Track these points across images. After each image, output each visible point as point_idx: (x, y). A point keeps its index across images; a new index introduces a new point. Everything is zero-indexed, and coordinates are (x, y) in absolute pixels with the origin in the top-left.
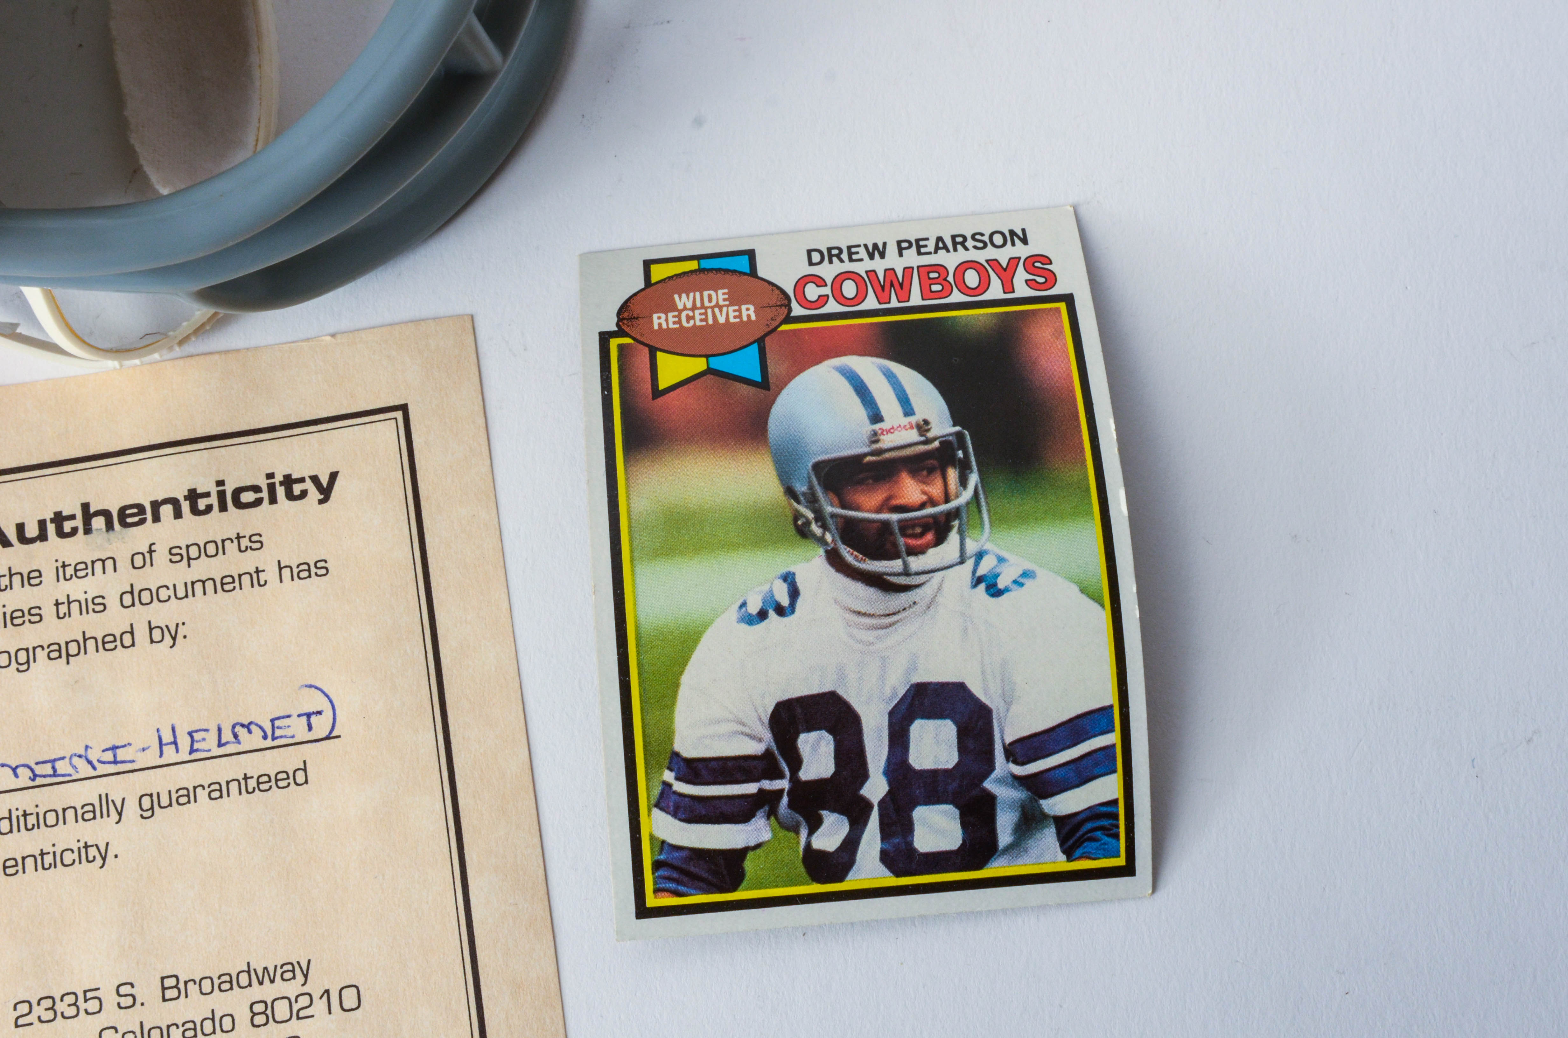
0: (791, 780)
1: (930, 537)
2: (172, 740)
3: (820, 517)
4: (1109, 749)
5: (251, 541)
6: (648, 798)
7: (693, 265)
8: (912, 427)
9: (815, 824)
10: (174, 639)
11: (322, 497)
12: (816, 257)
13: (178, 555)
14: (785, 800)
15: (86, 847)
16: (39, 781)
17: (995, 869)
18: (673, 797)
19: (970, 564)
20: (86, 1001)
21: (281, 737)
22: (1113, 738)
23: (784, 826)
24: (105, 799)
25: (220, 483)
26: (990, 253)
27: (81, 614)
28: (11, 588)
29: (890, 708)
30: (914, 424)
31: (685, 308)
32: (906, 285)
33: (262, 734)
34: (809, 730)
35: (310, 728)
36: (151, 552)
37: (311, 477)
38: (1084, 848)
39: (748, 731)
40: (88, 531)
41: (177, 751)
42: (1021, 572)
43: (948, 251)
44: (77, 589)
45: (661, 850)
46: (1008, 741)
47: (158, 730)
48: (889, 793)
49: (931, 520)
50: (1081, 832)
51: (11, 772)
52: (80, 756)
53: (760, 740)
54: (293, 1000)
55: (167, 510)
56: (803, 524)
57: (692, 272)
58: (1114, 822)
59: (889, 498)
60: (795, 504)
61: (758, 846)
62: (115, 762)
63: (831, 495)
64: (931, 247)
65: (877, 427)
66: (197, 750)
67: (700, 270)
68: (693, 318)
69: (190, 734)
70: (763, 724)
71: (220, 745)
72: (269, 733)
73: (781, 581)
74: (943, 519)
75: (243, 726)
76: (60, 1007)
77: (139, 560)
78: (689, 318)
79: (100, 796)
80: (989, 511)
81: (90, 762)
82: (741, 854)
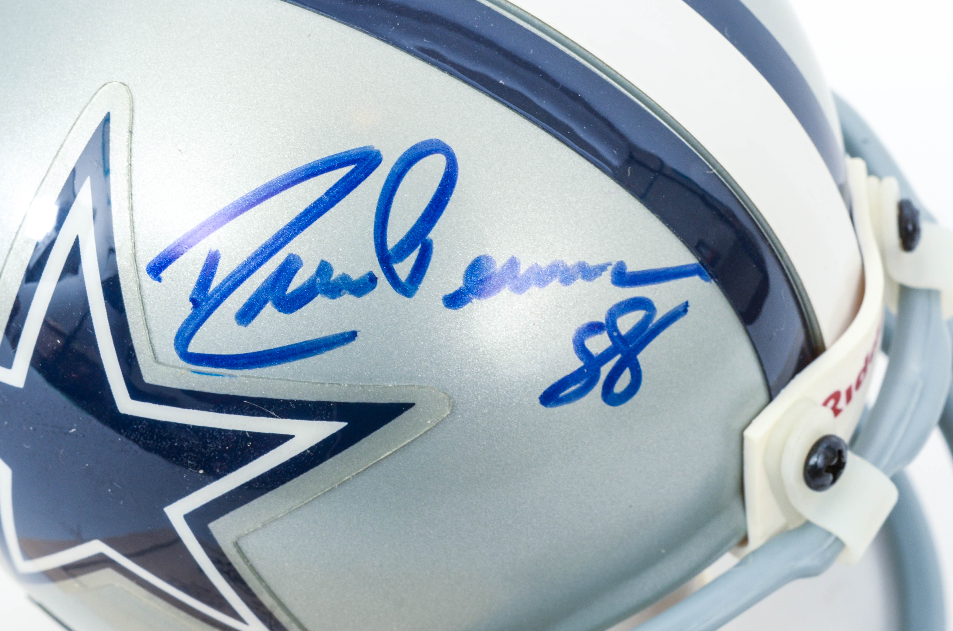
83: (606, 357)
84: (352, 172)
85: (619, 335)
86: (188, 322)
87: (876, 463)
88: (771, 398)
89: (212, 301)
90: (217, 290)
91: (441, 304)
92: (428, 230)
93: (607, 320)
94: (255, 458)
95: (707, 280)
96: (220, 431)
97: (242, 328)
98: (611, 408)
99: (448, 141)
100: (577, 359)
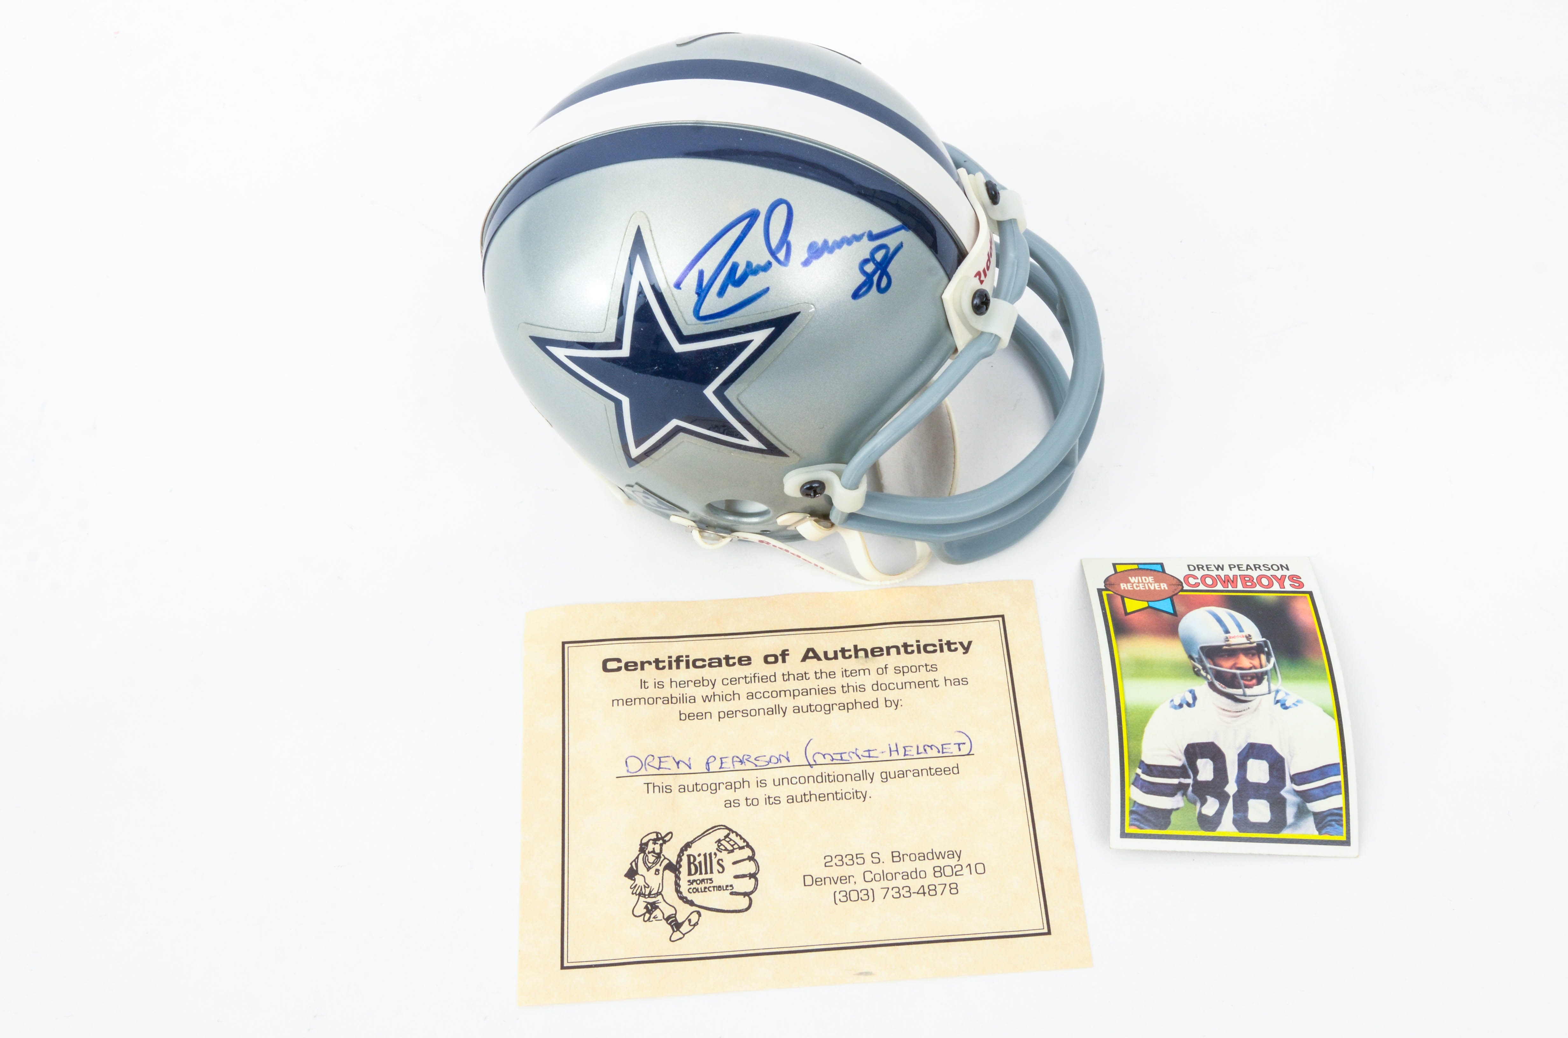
0: (1193, 780)
1: (1254, 681)
2: (896, 749)
3: (1204, 668)
4: (1339, 783)
5: (932, 667)
6: (1129, 778)
7: (1136, 567)
8: (1243, 637)
9: (1203, 802)
10: (897, 706)
11: (965, 651)
12: (1192, 568)
13: (898, 670)
14: (1190, 788)
15: (856, 792)
16: (835, 762)
17: (1285, 834)
18: (1141, 781)
19: (1273, 694)
20: (857, 858)
21: (946, 752)
22: (1340, 778)
23: (1189, 800)
24: (865, 772)
25: (918, 641)
26: (1272, 572)
27: (854, 691)
28: (822, 678)
29: (1239, 752)
30: (1244, 636)
31: (1135, 583)
32: (1235, 582)
33: (937, 750)
34: (1202, 757)
35: (960, 750)
36: (886, 668)
37: (959, 643)
38: (1327, 829)
39: (1175, 755)
40: (857, 656)
41: (898, 754)
42: (1296, 700)
43: (1252, 570)
44: (852, 681)
45: (1134, 806)
46: (1292, 774)
47: (889, 745)
48: (1238, 791)
49: (1255, 675)
50: (1325, 821)
51: (822, 756)
52: (853, 753)
53: (1180, 760)
54: (953, 867)
55: (893, 651)
56: (1197, 670)
57: (1135, 569)
58: (1340, 818)
59: (1235, 664)
60: (1193, 662)
61: (1178, 809)
62: (869, 757)
63: (1209, 660)
64: (1245, 568)
65: (1228, 635)
66: (907, 755)
67: (1139, 569)
68: (1139, 586)
69: (904, 747)
70: (1181, 752)
71: (918, 753)
72: (941, 750)
73: (1189, 693)
74: (1260, 675)
75: (928, 746)
76: (845, 860)
77: (880, 671)
78: (1137, 587)
79: (863, 771)
80: (1281, 674)
81: (858, 756)
82: (1170, 812)
83: (874, 272)
84: (749, 221)
85: (877, 262)
86: (697, 304)
87: (1005, 299)
88: (950, 279)
89: (705, 292)
90: (706, 285)
91: (801, 266)
92: (787, 236)
93: (870, 256)
94: (739, 354)
95: (907, 231)
96: (722, 347)
97: (721, 299)
98: (882, 295)
99: (785, 198)
100: (862, 276)
